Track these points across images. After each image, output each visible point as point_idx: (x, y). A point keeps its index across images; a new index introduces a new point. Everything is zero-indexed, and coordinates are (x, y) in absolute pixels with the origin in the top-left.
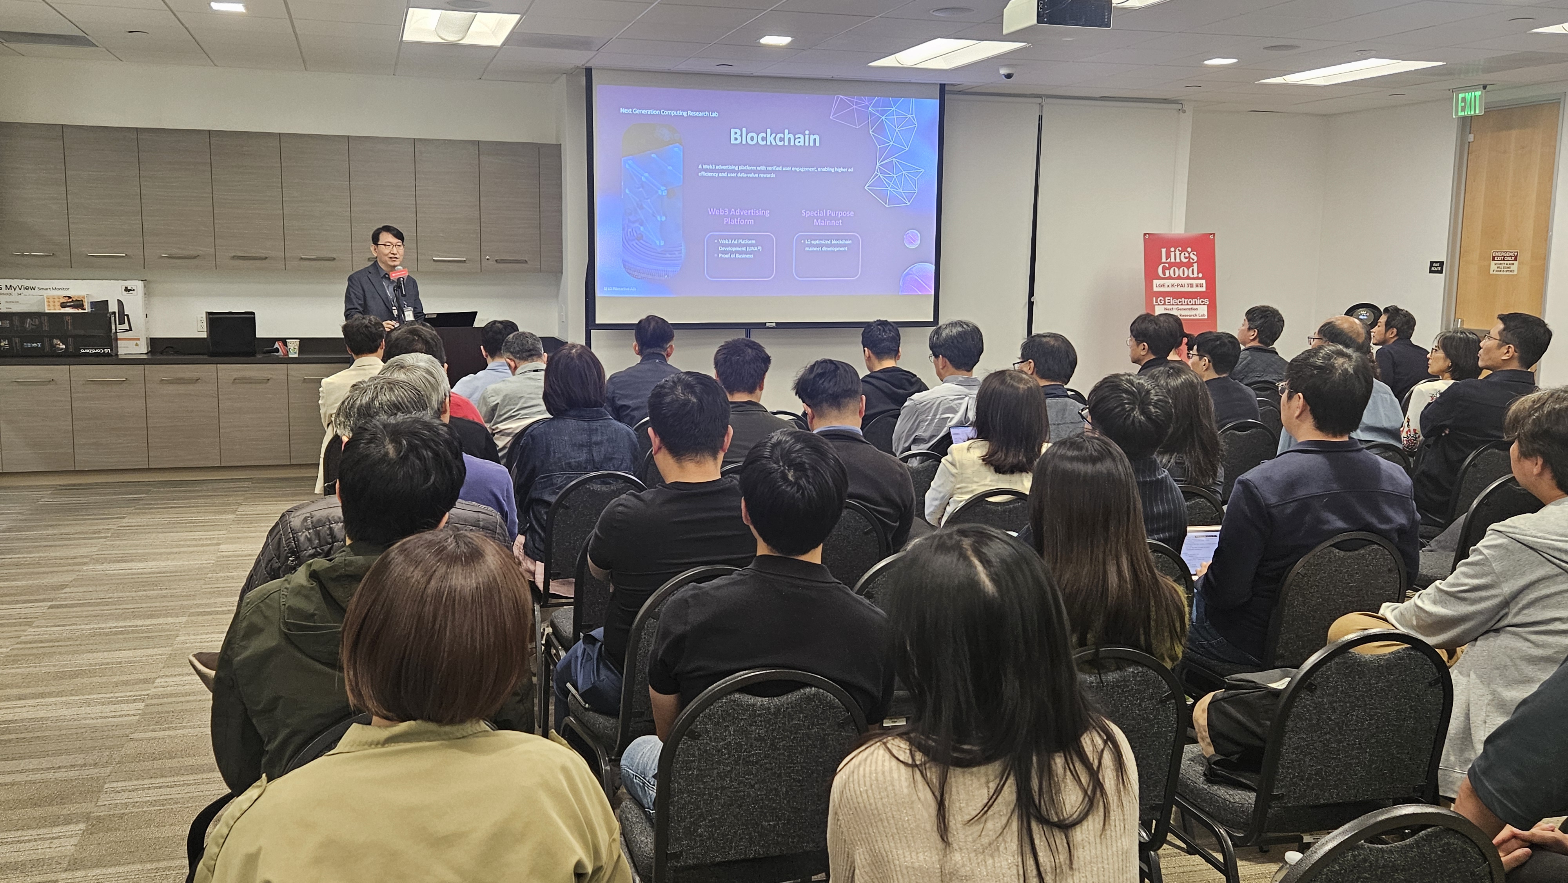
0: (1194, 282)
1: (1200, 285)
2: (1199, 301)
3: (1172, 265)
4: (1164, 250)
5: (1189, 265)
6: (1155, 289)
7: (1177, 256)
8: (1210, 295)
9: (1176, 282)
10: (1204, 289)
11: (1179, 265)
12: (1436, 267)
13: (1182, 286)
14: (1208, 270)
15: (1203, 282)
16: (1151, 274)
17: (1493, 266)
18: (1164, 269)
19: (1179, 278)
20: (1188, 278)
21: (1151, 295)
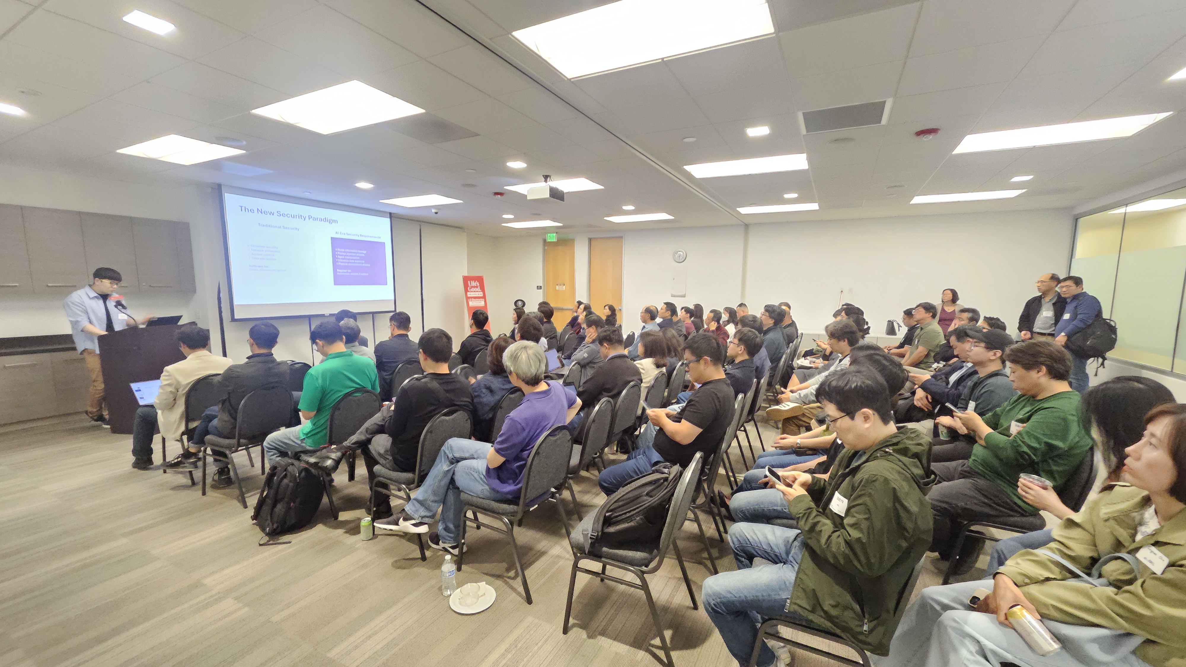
1: (480, 294)
2: (481, 300)
3: (472, 287)
4: (469, 282)
5: (477, 287)
6: (469, 296)
7: (473, 284)
8: (484, 297)
10: (482, 295)
11: (474, 287)
12: (539, 288)
13: (476, 295)
14: (483, 289)
15: (482, 293)
16: (466, 291)
17: (557, 287)
18: (470, 289)
19: (475, 292)
20: (477, 292)
21: (468, 298)
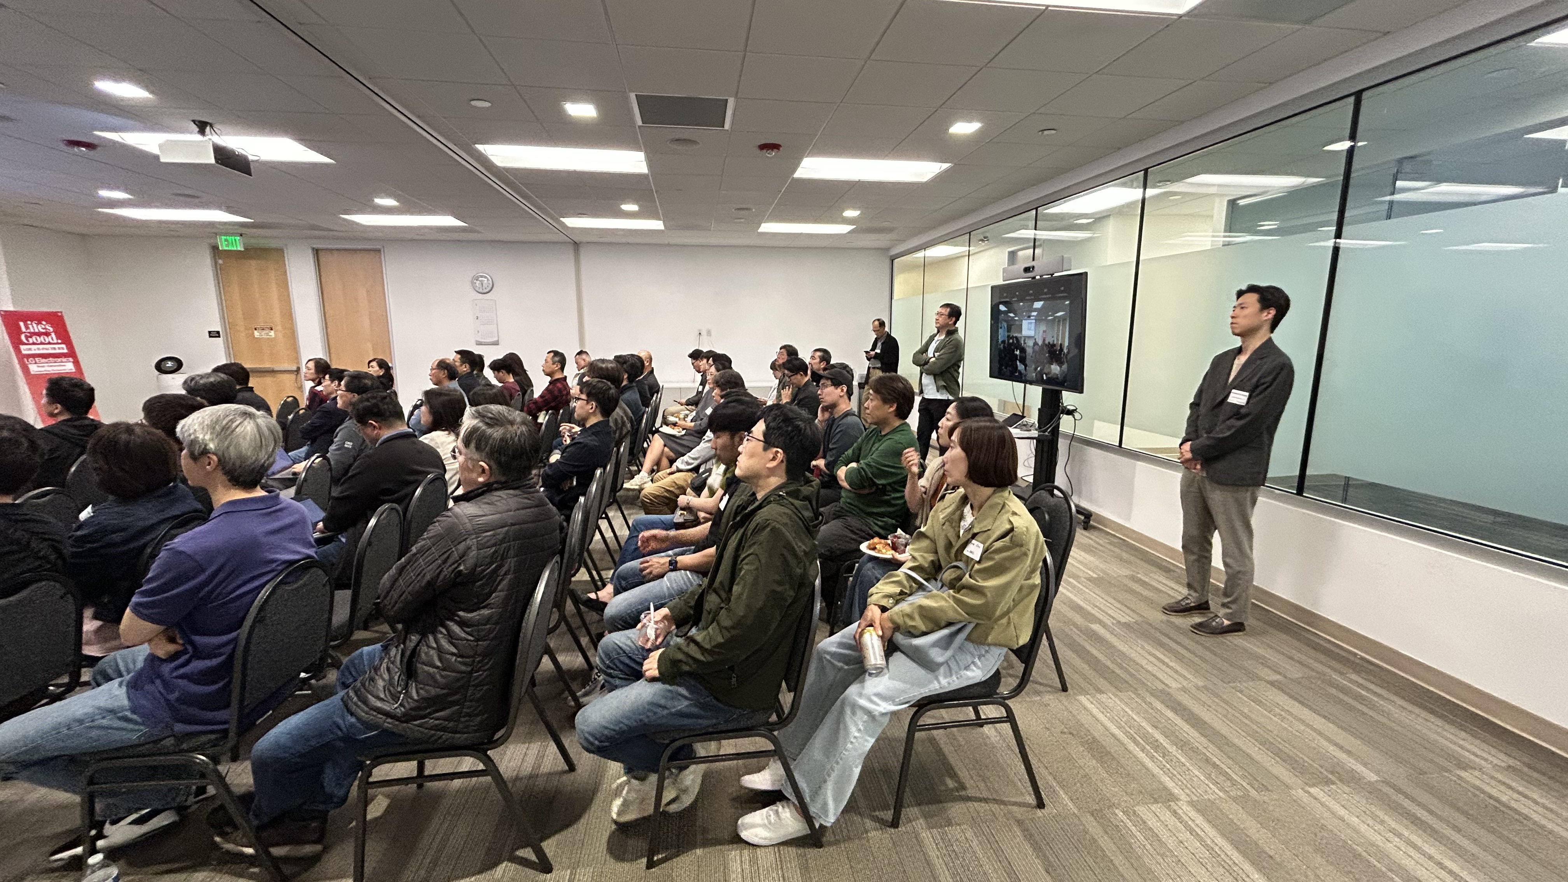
0: (56, 346)
1: (60, 348)
2: (65, 359)
3: (33, 334)
4: (21, 323)
5: (47, 334)
6: (25, 352)
7: (35, 327)
8: (71, 354)
9: (41, 346)
10: (65, 351)
11: (39, 334)
12: (214, 334)
13: (47, 349)
14: (65, 338)
15: (63, 345)
16: (16, 343)
17: (256, 333)
18: (27, 337)
19: (42, 343)
20: (49, 343)
21: (23, 357)
